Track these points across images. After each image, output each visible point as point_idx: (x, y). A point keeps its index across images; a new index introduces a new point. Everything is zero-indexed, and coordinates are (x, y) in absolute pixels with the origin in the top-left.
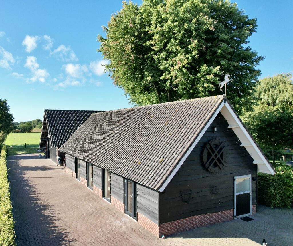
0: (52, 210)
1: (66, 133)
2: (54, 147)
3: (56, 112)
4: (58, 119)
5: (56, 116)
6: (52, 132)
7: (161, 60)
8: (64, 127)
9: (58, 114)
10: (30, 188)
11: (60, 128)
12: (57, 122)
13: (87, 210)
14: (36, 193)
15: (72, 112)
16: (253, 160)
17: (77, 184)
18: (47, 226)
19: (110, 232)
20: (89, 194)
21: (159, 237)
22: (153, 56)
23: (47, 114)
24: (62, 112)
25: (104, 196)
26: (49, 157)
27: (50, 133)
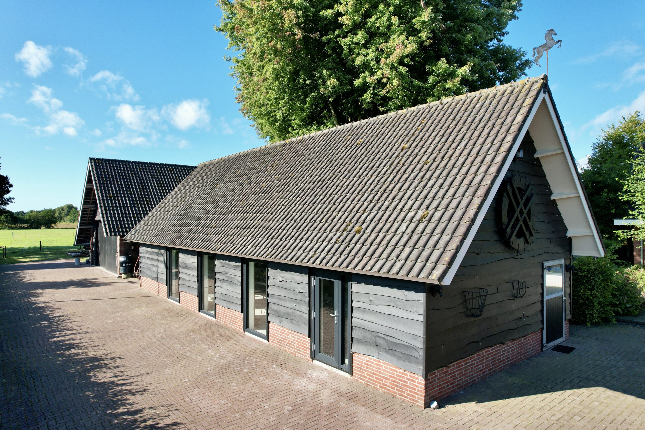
0: (117, 367)
1: (139, 208)
2: (111, 235)
3: (116, 164)
4: (120, 179)
5: (115, 172)
6: (106, 205)
7: (355, 48)
8: (135, 195)
9: (120, 167)
10: (51, 322)
11: (125, 197)
12: (118, 183)
13: (215, 361)
14: (70, 332)
15: (151, 167)
16: (566, 230)
17: (172, 308)
18: (109, 412)
19: (296, 409)
20: (208, 326)
21: (425, 408)
22: (338, 39)
23: (94, 167)
24: (129, 165)
25: (247, 328)
26: (97, 264)
27: (101, 207)
